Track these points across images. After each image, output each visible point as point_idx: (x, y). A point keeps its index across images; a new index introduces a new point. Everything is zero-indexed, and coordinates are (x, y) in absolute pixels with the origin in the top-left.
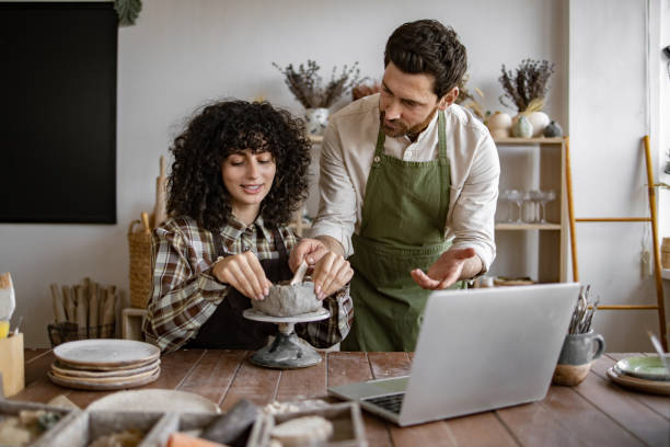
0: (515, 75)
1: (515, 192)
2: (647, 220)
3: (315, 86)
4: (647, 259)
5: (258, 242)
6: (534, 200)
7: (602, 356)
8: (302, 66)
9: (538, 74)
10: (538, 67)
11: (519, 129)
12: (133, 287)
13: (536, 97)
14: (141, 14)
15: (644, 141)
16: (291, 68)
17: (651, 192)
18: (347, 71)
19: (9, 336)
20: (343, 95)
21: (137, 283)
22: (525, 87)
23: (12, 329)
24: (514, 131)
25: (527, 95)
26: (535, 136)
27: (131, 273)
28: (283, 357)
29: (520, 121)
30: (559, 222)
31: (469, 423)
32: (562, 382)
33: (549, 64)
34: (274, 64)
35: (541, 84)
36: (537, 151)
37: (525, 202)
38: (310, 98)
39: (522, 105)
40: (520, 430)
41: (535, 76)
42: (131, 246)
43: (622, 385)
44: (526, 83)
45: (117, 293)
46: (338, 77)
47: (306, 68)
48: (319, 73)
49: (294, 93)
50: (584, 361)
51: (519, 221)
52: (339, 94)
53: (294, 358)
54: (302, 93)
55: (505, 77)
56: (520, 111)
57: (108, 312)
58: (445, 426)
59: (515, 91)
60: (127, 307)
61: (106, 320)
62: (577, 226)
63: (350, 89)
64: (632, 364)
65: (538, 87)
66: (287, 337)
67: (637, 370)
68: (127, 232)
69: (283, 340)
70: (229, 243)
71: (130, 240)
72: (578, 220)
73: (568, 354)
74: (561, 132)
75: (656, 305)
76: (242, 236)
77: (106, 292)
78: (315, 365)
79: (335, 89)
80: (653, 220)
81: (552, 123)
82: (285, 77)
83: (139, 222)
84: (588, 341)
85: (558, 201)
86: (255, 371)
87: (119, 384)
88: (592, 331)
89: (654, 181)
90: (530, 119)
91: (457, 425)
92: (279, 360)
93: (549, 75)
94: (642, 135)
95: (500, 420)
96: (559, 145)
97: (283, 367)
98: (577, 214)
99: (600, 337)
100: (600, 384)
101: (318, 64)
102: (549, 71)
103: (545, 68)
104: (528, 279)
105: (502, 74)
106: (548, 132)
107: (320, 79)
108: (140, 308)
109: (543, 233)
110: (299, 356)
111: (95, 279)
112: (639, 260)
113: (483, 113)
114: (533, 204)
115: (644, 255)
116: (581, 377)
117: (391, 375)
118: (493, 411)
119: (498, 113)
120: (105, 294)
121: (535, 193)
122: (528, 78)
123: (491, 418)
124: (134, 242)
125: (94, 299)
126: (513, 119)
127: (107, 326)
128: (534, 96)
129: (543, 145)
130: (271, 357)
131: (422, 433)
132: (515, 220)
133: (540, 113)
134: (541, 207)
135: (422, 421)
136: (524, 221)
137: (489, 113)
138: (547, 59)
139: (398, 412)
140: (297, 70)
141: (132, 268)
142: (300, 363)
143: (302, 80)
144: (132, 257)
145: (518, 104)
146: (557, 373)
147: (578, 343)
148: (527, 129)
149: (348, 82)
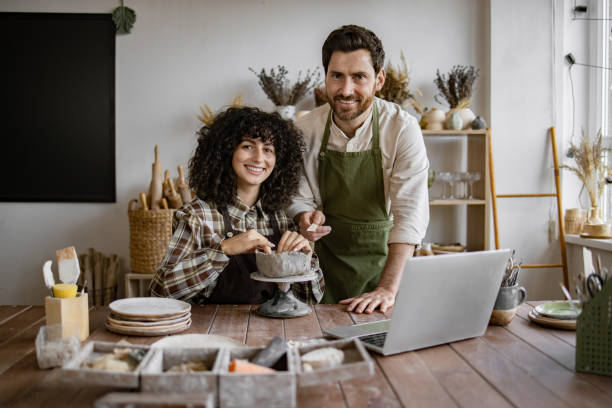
0: (447, 78)
1: (448, 174)
2: (554, 195)
3: (284, 86)
4: (554, 227)
5: (258, 221)
6: (463, 180)
7: (524, 304)
8: (272, 70)
9: (466, 77)
10: (466, 72)
11: (452, 123)
12: (133, 256)
13: (465, 96)
14: (135, 25)
15: (551, 131)
16: (263, 71)
17: (557, 173)
18: (310, 75)
19: (78, 296)
20: (307, 94)
21: (136, 252)
22: (456, 88)
23: (79, 290)
24: (447, 125)
25: (458, 94)
26: (465, 128)
27: (131, 243)
28: (283, 309)
29: (452, 116)
30: (483, 198)
31: (431, 352)
32: (496, 323)
33: (475, 69)
34: (250, 69)
35: (469, 86)
36: (465, 140)
37: (455, 182)
38: (281, 96)
39: (454, 102)
40: (469, 356)
41: (463, 79)
42: (131, 221)
43: (539, 324)
44: (456, 85)
45: (117, 260)
46: (302, 80)
47: (277, 72)
48: (287, 76)
49: (266, 92)
50: (512, 307)
51: (452, 197)
52: (303, 94)
53: (292, 309)
54: (273, 93)
55: (439, 79)
56: (451, 107)
57: (111, 278)
58: (415, 355)
59: (448, 91)
60: (128, 272)
61: (110, 283)
62: (498, 200)
63: (312, 90)
64: (547, 308)
65: (466, 88)
66: (285, 294)
67: (550, 312)
68: (126, 209)
69: (281, 296)
70: (236, 222)
71: (130, 216)
72: (499, 196)
73: (501, 302)
74: (485, 125)
75: (561, 263)
76: (246, 216)
77: (108, 260)
78: (307, 315)
79: (300, 89)
80: (558, 195)
81: (478, 118)
82: (258, 79)
83: (136, 201)
84: (515, 291)
85: (483, 181)
86: (263, 320)
87: (164, 331)
88: (517, 284)
89: (559, 164)
90: (460, 115)
91: (424, 354)
92: (281, 311)
93: (474, 78)
94: (549, 127)
95: (454, 350)
96: (483, 136)
97: (284, 317)
98: (497, 192)
99: (523, 288)
100: (523, 323)
101: (286, 69)
102: (474, 75)
103: (471, 72)
104: (458, 244)
105: (437, 77)
106: (475, 125)
107: (288, 81)
108: (139, 273)
109: (470, 207)
110: (295, 308)
111: (98, 249)
112: (547, 228)
113: (421, 109)
114: (462, 183)
115: (551, 224)
116: (510, 318)
117: (367, 321)
118: (448, 344)
119: (434, 110)
120: (107, 262)
121: (463, 174)
122: (458, 80)
123: (448, 348)
124: (135, 218)
125: (98, 266)
126: (446, 114)
127: (111, 288)
128: (463, 96)
129: (469, 135)
130: (274, 309)
131: (400, 359)
132: (448, 197)
133: (468, 110)
134: (469, 187)
135: (399, 352)
136: (455, 197)
137: (426, 109)
138: (473, 65)
139: (382, 345)
140: (268, 74)
141: (132, 240)
142: (296, 313)
143: (273, 82)
144: (132, 230)
145: (450, 102)
146: (493, 316)
147: (508, 293)
148: (458, 123)
149: (311, 84)
